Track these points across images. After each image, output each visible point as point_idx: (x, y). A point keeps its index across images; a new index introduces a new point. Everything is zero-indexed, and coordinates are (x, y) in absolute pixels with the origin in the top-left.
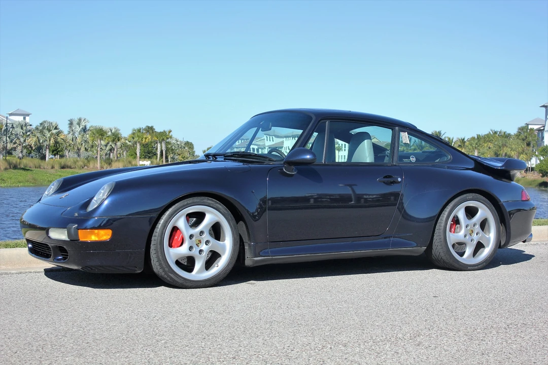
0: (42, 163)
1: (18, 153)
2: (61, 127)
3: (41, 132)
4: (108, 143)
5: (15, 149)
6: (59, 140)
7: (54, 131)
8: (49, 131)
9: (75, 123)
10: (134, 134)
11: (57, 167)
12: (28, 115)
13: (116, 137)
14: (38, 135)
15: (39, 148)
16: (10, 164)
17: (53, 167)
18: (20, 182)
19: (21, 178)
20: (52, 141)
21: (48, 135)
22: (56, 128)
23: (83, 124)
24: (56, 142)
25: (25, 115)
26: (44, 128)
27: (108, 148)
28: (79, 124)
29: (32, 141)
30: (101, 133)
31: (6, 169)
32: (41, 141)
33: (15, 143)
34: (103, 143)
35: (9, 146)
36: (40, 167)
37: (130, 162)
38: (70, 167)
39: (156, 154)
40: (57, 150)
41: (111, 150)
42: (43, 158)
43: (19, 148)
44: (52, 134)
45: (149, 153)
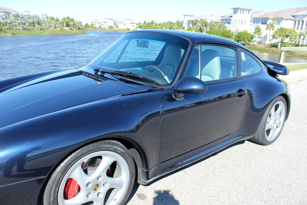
0: (35, 28)
1: (27, 24)
2: (39, 17)
3: (33, 18)
4: (55, 22)
5: (26, 23)
6: (39, 21)
7: (38, 18)
8: (36, 17)
9: (44, 15)
10: (63, 19)
11: (39, 29)
12: (30, 12)
13: (57, 20)
14: (33, 19)
15: (34, 23)
16: (24, 28)
17: (38, 29)
18: (27, 34)
19: (27, 33)
20: (37, 21)
21: (36, 19)
22: (38, 17)
23: (47, 15)
24: (38, 21)
25: (29, 12)
26: (34, 16)
27: (55, 23)
28: (45, 15)
29: (30, 21)
30: (53, 19)
31: (22, 30)
32: (34, 21)
33: (25, 21)
34: (54, 22)
35: (24, 22)
36: (33, 29)
37: (62, 28)
38: (43, 30)
39: (70, 25)
40: (39, 24)
41: (56, 24)
42: (35, 26)
43: (27, 23)
44: (37, 19)
45: (68, 25)
